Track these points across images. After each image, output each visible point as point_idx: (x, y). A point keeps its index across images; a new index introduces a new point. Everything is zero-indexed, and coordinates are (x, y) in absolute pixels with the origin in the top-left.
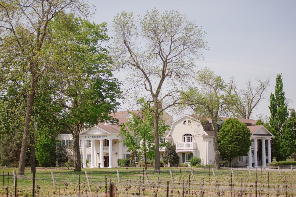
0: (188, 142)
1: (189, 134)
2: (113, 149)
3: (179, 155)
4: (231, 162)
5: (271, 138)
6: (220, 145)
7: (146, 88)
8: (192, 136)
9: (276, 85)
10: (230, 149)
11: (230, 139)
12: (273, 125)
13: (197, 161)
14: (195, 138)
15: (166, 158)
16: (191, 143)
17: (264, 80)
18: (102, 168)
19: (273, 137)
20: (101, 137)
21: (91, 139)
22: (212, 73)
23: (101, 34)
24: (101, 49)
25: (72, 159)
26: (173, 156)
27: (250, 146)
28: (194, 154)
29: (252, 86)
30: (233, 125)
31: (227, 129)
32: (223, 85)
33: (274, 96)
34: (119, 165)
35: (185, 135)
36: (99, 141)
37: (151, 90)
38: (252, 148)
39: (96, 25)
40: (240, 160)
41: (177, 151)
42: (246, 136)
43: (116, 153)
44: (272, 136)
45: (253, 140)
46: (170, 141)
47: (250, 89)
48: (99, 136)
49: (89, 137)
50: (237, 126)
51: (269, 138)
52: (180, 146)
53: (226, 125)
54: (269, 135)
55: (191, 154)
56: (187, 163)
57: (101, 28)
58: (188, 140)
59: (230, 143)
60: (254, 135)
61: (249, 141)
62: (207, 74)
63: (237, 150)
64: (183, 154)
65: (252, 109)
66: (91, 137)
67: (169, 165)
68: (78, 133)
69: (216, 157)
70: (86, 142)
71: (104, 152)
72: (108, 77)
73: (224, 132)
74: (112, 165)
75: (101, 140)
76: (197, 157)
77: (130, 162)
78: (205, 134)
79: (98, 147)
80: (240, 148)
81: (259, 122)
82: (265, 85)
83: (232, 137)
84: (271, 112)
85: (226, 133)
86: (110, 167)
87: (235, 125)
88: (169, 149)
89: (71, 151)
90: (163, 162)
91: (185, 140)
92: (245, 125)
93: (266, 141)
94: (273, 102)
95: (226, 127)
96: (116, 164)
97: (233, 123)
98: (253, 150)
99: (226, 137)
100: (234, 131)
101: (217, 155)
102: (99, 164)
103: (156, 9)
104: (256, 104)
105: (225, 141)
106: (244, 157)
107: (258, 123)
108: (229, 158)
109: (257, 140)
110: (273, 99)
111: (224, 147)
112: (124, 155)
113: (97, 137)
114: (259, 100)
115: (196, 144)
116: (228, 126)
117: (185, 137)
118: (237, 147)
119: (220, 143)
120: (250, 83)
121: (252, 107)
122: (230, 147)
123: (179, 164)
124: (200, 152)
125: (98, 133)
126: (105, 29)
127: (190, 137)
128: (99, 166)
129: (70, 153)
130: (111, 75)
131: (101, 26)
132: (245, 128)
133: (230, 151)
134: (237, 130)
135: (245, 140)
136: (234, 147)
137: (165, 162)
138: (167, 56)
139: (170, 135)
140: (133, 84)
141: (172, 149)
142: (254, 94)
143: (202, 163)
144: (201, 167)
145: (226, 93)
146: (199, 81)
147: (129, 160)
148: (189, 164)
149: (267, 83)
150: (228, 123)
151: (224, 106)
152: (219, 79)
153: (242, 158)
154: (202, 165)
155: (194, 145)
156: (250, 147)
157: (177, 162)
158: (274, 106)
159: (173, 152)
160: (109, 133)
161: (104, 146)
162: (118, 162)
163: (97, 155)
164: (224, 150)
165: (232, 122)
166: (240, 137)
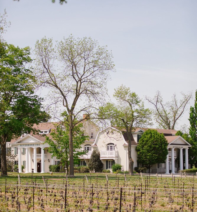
0: (111, 151)
1: (112, 143)
2: (46, 156)
3: (102, 162)
4: (151, 169)
5: (189, 147)
6: (139, 153)
7: (64, 104)
8: (114, 145)
9: (196, 99)
10: (148, 157)
11: (148, 148)
12: (192, 135)
13: (118, 167)
14: (117, 147)
15: (91, 165)
16: (113, 151)
17: (187, 94)
18: (35, 173)
19: (191, 146)
20: (35, 145)
21: (26, 147)
22: (128, 89)
23: (25, 57)
24: (25, 70)
25: (10, 164)
26: (97, 163)
27: (167, 154)
28: (116, 161)
29: (176, 99)
30: (151, 136)
31: (146, 139)
32: (138, 101)
33: (193, 108)
34: (50, 171)
35: (108, 144)
36: (33, 148)
37: (67, 106)
38: (169, 156)
39: (20, 49)
40: (158, 167)
41: (101, 159)
42: (163, 145)
43: (49, 160)
44: (189, 145)
45: (170, 149)
46: (96, 149)
47: (175, 102)
48: (33, 144)
49: (25, 145)
50: (155, 137)
51: (187, 148)
52: (104, 154)
53: (146, 135)
54: (187, 145)
55: (113, 161)
56: (110, 169)
57: (24, 51)
58: (111, 149)
59: (148, 151)
60: (171, 144)
61: (166, 150)
62: (123, 90)
63: (154, 158)
64: (107, 161)
65: (176, 120)
66: (26, 145)
67: (94, 171)
68: (5, 143)
69: (130, 164)
70: (22, 149)
71: (37, 159)
72: (30, 94)
73: (143, 141)
74: (44, 170)
75: (35, 148)
76: (118, 164)
77: (61, 168)
78: (126, 144)
79: (33, 154)
80: (157, 156)
81: (179, 133)
82: (189, 98)
83: (150, 147)
84: (191, 123)
85: (145, 142)
86: (42, 172)
87: (153, 136)
88: (94, 157)
89: (8, 157)
90: (89, 168)
91: (108, 149)
92: (163, 136)
93: (184, 150)
94: (192, 114)
95: (145, 137)
96: (48, 170)
97: (152, 134)
98: (170, 158)
99: (145, 146)
100: (152, 141)
101: (131, 162)
102: (33, 169)
103: (72, 36)
104: (180, 116)
105: (144, 149)
106: (163, 165)
107: (177, 133)
108: (149, 165)
109: (174, 149)
110: (193, 111)
111: (143, 155)
112: (56, 162)
113: (31, 145)
114: (182, 112)
115: (118, 152)
116: (147, 137)
117: (109, 146)
118: (154, 156)
119: (139, 152)
120: (175, 96)
121: (176, 119)
122: (148, 156)
123: (102, 170)
124: (121, 160)
125: (32, 141)
126: (28, 53)
127: (113, 146)
128: (33, 172)
129: (8, 159)
130: (32, 93)
131: (25, 50)
132: (162, 138)
133: (148, 159)
134: (155, 140)
135: (162, 149)
136: (152, 155)
137: (90, 168)
138: (82, 76)
139: (95, 144)
140: (53, 100)
141: (96, 156)
142: (178, 107)
143: (122, 169)
144: (120, 173)
145: (139, 108)
146: (116, 97)
147: (59, 166)
148: (111, 170)
149: (190, 96)
150: (147, 134)
151: (139, 119)
152: (134, 95)
153: (161, 165)
154: (122, 171)
155: (116, 153)
156: (168, 156)
157: (101, 168)
158: (193, 118)
159: (98, 160)
160: (42, 142)
161: (37, 153)
162: (50, 168)
163: (32, 161)
164: (143, 158)
165: (150, 133)
166: (157, 146)
